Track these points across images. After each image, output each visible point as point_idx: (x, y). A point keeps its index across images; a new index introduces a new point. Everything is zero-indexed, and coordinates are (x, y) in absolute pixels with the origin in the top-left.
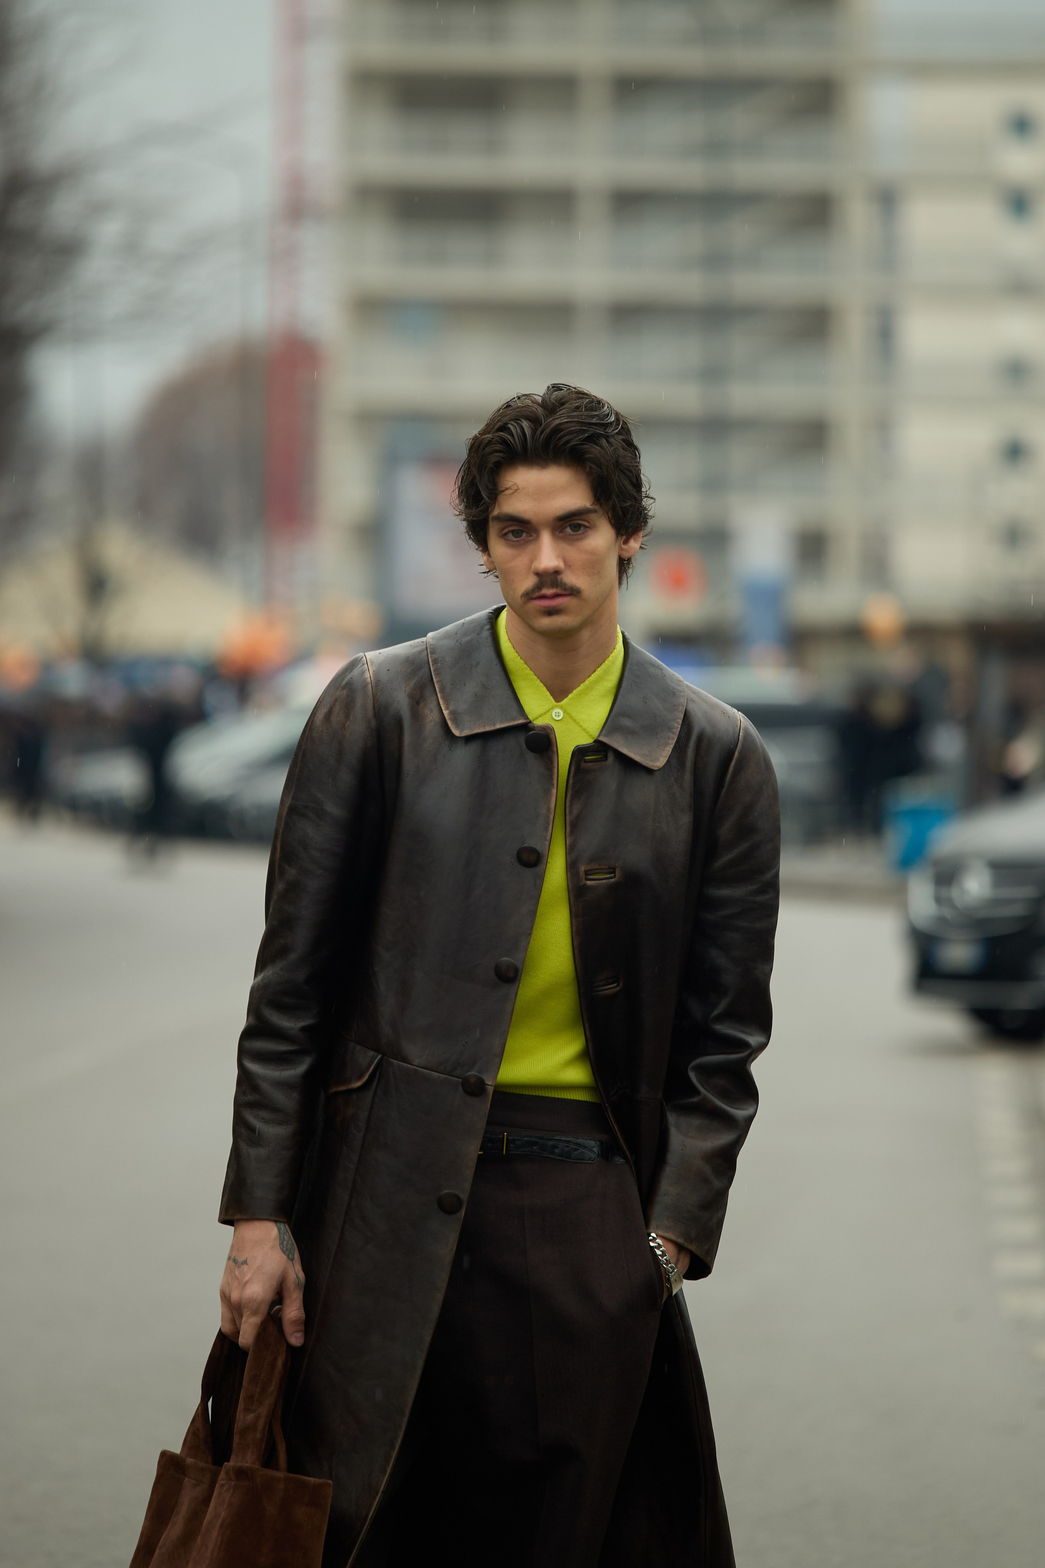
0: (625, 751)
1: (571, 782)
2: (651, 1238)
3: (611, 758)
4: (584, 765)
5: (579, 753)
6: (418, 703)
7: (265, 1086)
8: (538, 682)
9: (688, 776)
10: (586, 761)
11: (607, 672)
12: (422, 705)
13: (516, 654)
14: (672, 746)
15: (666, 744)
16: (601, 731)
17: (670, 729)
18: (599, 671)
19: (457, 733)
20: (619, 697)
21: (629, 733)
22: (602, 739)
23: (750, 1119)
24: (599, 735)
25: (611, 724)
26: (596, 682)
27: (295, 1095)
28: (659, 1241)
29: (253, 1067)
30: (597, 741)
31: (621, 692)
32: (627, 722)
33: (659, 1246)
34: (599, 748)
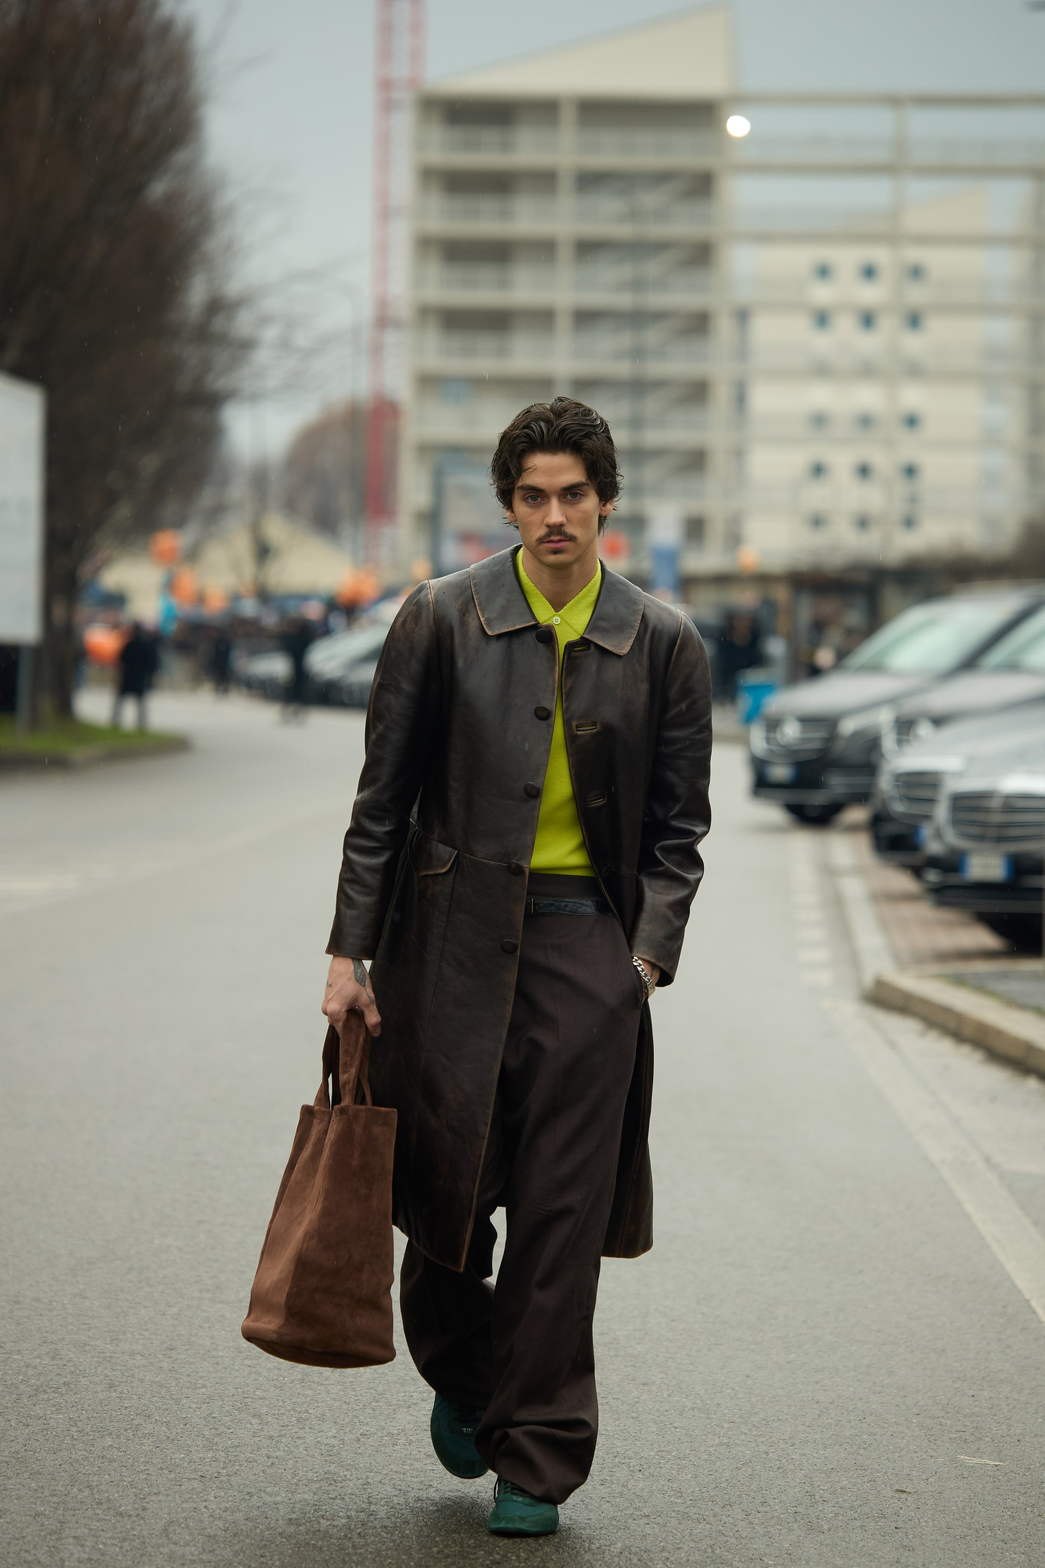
0: (601, 643)
1: (565, 666)
2: (634, 960)
3: (592, 648)
4: (573, 654)
5: (570, 646)
6: (464, 615)
7: (359, 870)
8: (544, 598)
9: (645, 659)
10: (575, 652)
11: (590, 591)
12: (467, 615)
13: (529, 580)
14: (633, 639)
15: (630, 637)
16: (585, 631)
17: (632, 627)
18: (584, 590)
19: (490, 633)
20: (598, 607)
21: (604, 631)
22: (585, 636)
23: (699, 880)
24: (584, 634)
25: (592, 626)
26: (583, 598)
27: (378, 876)
28: (640, 962)
29: (353, 856)
30: (582, 638)
31: (599, 603)
32: (603, 624)
33: (640, 965)
34: (584, 643)
